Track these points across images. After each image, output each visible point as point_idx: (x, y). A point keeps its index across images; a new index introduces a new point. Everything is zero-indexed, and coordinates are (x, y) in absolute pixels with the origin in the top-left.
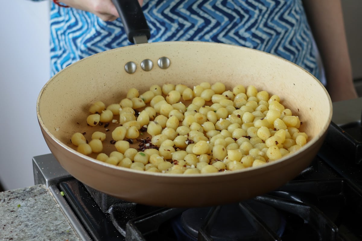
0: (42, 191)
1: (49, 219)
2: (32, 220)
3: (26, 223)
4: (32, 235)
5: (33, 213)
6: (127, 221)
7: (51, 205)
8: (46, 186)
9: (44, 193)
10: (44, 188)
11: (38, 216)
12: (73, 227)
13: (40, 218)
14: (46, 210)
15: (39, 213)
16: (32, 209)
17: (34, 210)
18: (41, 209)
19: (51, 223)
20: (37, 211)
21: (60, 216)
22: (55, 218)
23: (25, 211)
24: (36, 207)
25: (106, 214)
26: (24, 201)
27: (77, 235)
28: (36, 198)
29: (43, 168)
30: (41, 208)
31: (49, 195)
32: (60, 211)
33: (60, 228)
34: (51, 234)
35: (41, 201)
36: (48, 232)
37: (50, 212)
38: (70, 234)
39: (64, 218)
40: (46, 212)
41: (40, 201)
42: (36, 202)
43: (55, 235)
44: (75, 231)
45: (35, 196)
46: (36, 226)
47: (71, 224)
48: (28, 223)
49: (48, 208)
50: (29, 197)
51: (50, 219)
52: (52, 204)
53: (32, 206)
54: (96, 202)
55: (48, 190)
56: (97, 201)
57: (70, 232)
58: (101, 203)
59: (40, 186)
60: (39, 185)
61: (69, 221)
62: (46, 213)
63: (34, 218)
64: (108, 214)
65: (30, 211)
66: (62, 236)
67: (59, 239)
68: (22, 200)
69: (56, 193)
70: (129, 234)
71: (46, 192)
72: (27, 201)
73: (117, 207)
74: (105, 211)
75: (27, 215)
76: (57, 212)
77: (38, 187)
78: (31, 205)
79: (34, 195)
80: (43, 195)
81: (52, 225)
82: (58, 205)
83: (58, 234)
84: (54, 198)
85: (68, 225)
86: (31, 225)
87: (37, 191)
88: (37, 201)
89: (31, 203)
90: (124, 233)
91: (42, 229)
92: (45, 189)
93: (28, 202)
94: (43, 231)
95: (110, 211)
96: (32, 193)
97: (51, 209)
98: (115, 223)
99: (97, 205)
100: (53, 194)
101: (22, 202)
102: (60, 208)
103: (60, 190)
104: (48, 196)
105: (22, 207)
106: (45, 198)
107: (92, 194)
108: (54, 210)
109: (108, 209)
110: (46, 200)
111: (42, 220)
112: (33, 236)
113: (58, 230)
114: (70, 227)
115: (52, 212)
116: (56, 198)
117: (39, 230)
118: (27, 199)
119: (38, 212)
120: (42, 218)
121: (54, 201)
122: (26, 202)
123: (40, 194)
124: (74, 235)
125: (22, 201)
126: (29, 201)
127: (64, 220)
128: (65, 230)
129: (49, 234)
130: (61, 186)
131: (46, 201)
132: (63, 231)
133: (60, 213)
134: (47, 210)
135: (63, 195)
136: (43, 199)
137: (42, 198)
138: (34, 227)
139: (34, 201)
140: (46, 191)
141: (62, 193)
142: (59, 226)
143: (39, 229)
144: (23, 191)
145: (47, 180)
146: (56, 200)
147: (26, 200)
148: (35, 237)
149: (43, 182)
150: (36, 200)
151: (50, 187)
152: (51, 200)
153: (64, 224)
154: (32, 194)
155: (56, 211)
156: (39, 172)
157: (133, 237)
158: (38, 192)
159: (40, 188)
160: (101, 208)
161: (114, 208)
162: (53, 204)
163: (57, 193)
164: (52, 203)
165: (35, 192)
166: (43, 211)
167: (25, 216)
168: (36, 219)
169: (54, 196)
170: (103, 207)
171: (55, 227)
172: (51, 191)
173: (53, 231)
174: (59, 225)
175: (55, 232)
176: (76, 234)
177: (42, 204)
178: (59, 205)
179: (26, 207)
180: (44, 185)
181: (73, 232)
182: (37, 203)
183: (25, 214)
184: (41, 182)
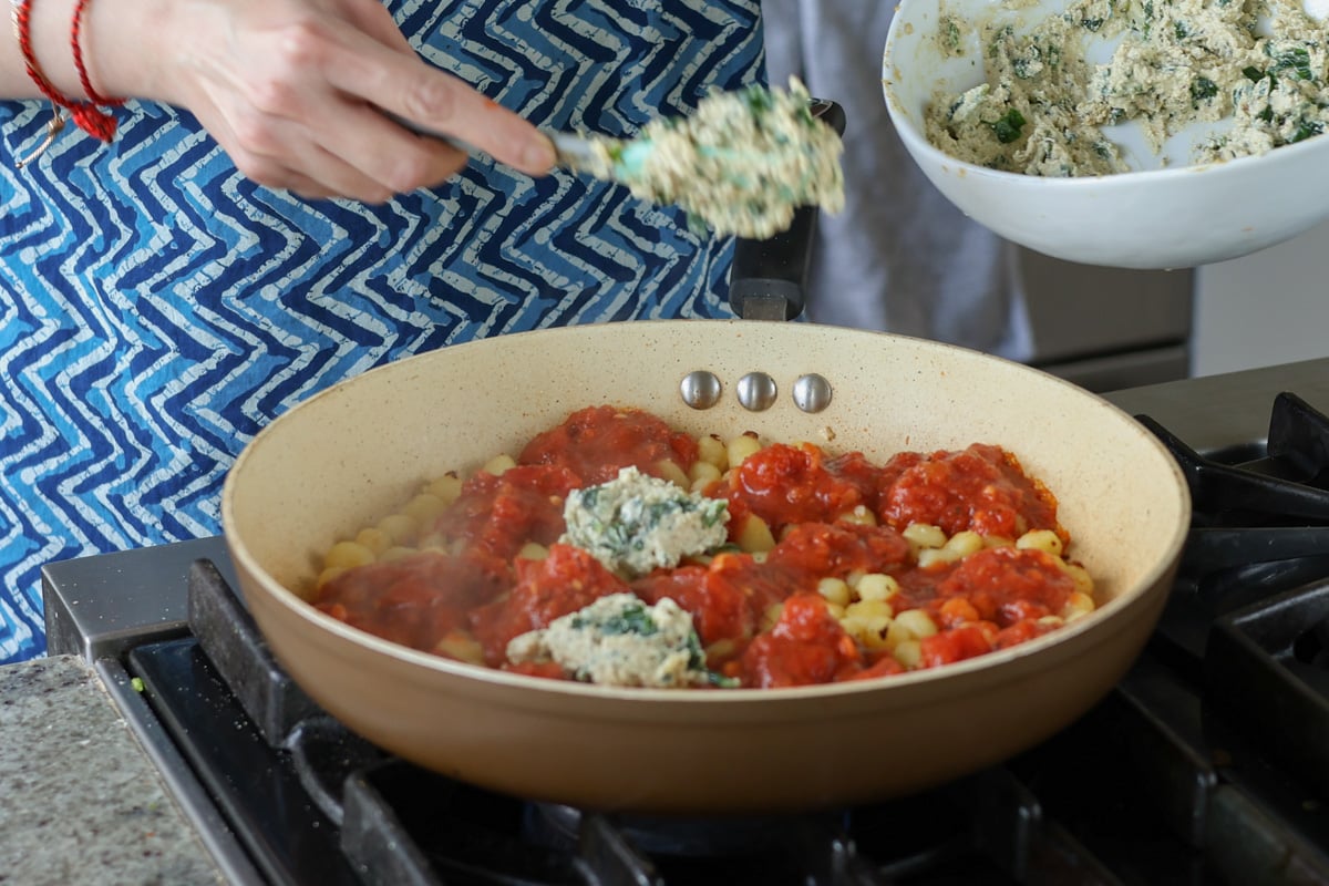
0: (72, 677)
1: (91, 767)
2: (38, 769)
3: (16, 777)
4: (34, 815)
5: (40, 747)
6: (346, 771)
7: (100, 722)
8: (85, 662)
9: (78, 684)
10: (78, 665)
11: (57, 756)
12: (170, 794)
13: (64, 764)
14: (80, 735)
15: (61, 746)
16: (38, 733)
17: (43, 735)
18: (67, 734)
19: (97, 778)
20: (53, 739)
21: (128, 755)
22: (112, 763)
23: (13, 740)
24: (50, 727)
25: (279, 750)
26: (13, 707)
27: (185, 819)
28: (52, 697)
29: (75, 602)
30: (66, 730)
31: (94, 689)
32: (130, 739)
33: (129, 795)
34: (99, 814)
35: (68, 706)
36: (88, 807)
37: (95, 744)
38: (159, 815)
39: (140, 764)
40: (85, 742)
41: (65, 709)
42: (51, 712)
43: (110, 817)
44: (176, 804)
45: (50, 690)
46: (50, 786)
47: (163, 784)
48: (23, 777)
49: (91, 731)
50: (29, 695)
51: (98, 765)
52: (103, 718)
53: (37, 724)
54: (250, 711)
55: (90, 673)
56: (250, 708)
57: (160, 807)
58: (263, 714)
59: (66, 659)
60: (63, 656)
61: (157, 773)
62: (82, 747)
63: (43, 763)
64: (287, 752)
65: (31, 741)
66: (134, 822)
67: (124, 829)
68: (7, 703)
69: (116, 682)
70: (354, 814)
71: (84, 679)
72: (23, 706)
73: (317, 730)
74: (278, 743)
75: (21, 751)
76: (119, 745)
77: (59, 663)
78: (34, 719)
79: (44, 688)
80: (73, 691)
81: (101, 784)
82: (122, 720)
83: (122, 814)
84: (111, 700)
85: (155, 785)
86: (34, 784)
87: (56, 676)
88: (55, 706)
89: (34, 713)
90: (336, 812)
91: (67, 798)
92: (80, 671)
93: (26, 709)
94: (71, 806)
95: (293, 740)
96: (39, 681)
97: (101, 733)
98: (309, 781)
99: (251, 723)
100: (106, 687)
101: (6, 710)
102: (129, 731)
103: (132, 675)
104: (91, 693)
105: (6, 725)
106: (82, 698)
107: (237, 687)
108: (108, 737)
109: (286, 734)
110: (84, 703)
111: (69, 769)
112: (39, 819)
113: (121, 801)
114: (159, 793)
115: (104, 744)
116: (115, 700)
117: (60, 800)
118: (20, 701)
119: (57, 744)
120: (71, 764)
121: (111, 706)
122: (19, 711)
123: (66, 684)
124: (172, 817)
125: (6, 706)
126: (29, 706)
127: (143, 770)
128: (145, 803)
129: (91, 815)
130: (134, 661)
131: (82, 708)
132: (137, 804)
133: (129, 747)
134: (87, 737)
135: (141, 689)
136: (75, 701)
137: (72, 699)
138: (42, 789)
139: (46, 708)
140: (86, 678)
141: (136, 684)
142: (124, 790)
143: (59, 796)
144: (8, 676)
145: (87, 640)
146: (118, 705)
147: (18, 706)
148: (43, 823)
149: (75, 646)
150: (50, 704)
151: (97, 663)
152: (99, 705)
153: (141, 781)
154: (38, 684)
155: (116, 742)
156: (64, 615)
157: (366, 825)
158: (58, 679)
159: (65, 667)
160: (266, 731)
161: (306, 733)
162: (106, 717)
163: (121, 683)
164: (102, 715)
165: (48, 679)
166: (74, 741)
167: (14, 756)
168: (49, 764)
169: (109, 692)
170: (270, 729)
171: (111, 792)
172: (100, 677)
173: (105, 803)
174: (125, 785)
175: (111, 808)
176: (180, 816)
177: (69, 719)
178: (127, 721)
179: (18, 727)
180: (79, 656)
181: (171, 808)
182: (53, 714)
183: (14, 750)
184: (69, 646)
